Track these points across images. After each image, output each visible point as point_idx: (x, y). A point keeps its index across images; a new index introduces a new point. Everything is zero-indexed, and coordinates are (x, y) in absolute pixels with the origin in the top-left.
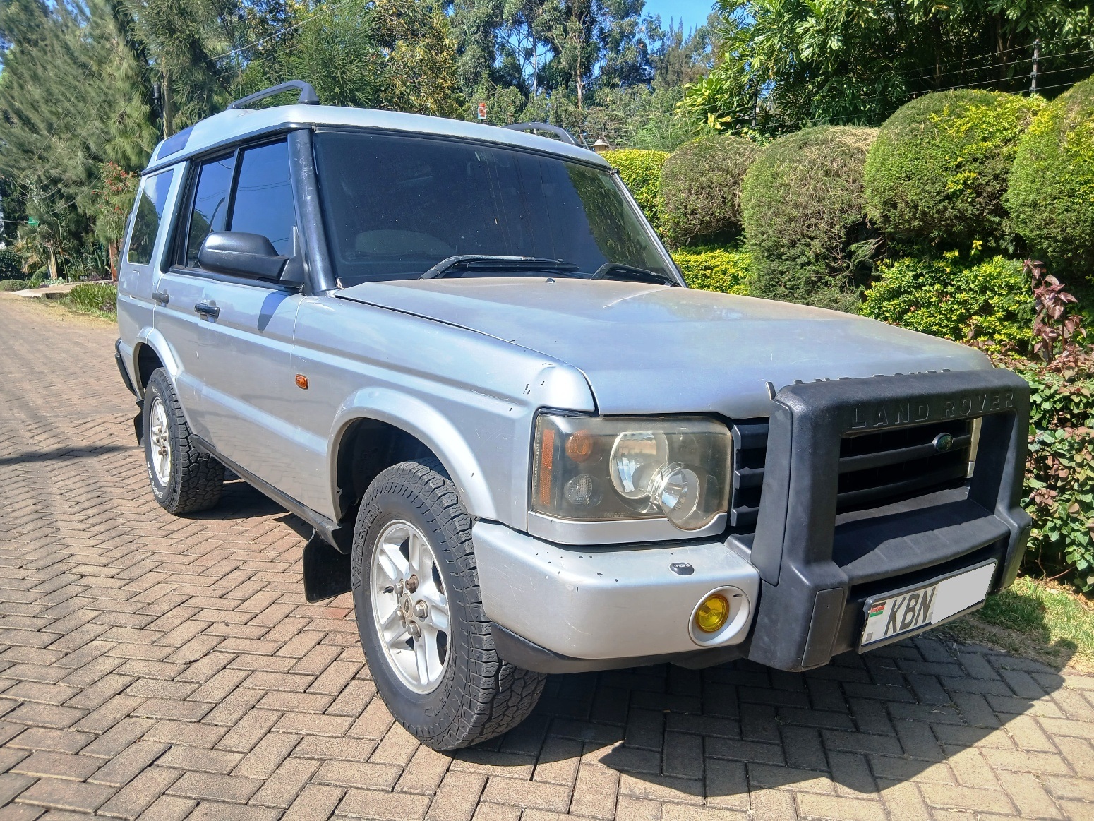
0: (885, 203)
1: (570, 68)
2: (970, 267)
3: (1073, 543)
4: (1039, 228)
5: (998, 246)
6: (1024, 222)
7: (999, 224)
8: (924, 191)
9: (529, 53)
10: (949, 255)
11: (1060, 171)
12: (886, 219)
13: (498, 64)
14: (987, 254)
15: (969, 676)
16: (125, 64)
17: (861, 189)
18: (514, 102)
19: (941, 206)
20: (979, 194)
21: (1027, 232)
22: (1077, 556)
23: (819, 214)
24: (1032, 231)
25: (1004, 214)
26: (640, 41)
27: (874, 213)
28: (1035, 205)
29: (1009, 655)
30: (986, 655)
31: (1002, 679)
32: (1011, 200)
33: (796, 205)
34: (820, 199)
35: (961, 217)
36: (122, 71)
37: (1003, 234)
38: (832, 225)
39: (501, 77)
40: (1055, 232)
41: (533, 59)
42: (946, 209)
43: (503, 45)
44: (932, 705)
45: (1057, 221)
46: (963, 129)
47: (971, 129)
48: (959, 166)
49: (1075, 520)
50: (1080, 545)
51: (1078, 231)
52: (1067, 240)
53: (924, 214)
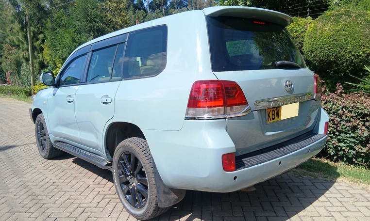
1: (160, 3)
3: (329, 148)
11: (318, 41)
13: (136, 2)
15: (305, 185)
18: (143, 15)
22: (331, 151)
24: (311, 58)
29: (315, 179)
30: (309, 179)
31: (314, 185)
32: (305, 49)
39: (137, 6)
41: (147, 1)
44: (297, 193)
45: (318, 56)
49: (329, 141)
50: (331, 148)
51: (324, 58)
52: (321, 61)
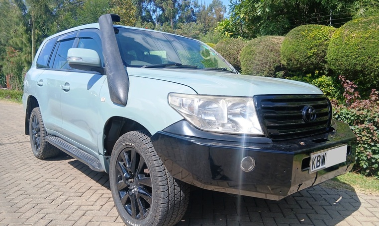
0: (288, 60)
1: (169, 16)
2: (315, 79)
4: (337, 66)
5: (324, 72)
6: (333, 65)
7: (324, 66)
8: (300, 55)
9: (154, 11)
10: (308, 75)
11: (344, 49)
12: (288, 64)
13: (144, 14)
14: (320, 75)
16: (17, 13)
17: (279, 55)
19: (306, 60)
20: (318, 57)
21: (334, 68)
23: (266, 63)
24: (335, 67)
25: (326, 62)
26: (191, 8)
27: (284, 63)
28: (336, 60)
32: (328, 57)
33: (259, 60)
34: (267, 59)
35: (312, 64)
36: (16, 15)
37: (325, 69)
38: (270, 67)
39: (145, 19)
40: (343, 67)
41: (156, 13)
42: (307, 61)
43: (145, 8)
45: (343, 65)
46: (312, 36)
47: (315, 36)
48: (311, 48)
52: (347, 70)
53: (301, 63)
